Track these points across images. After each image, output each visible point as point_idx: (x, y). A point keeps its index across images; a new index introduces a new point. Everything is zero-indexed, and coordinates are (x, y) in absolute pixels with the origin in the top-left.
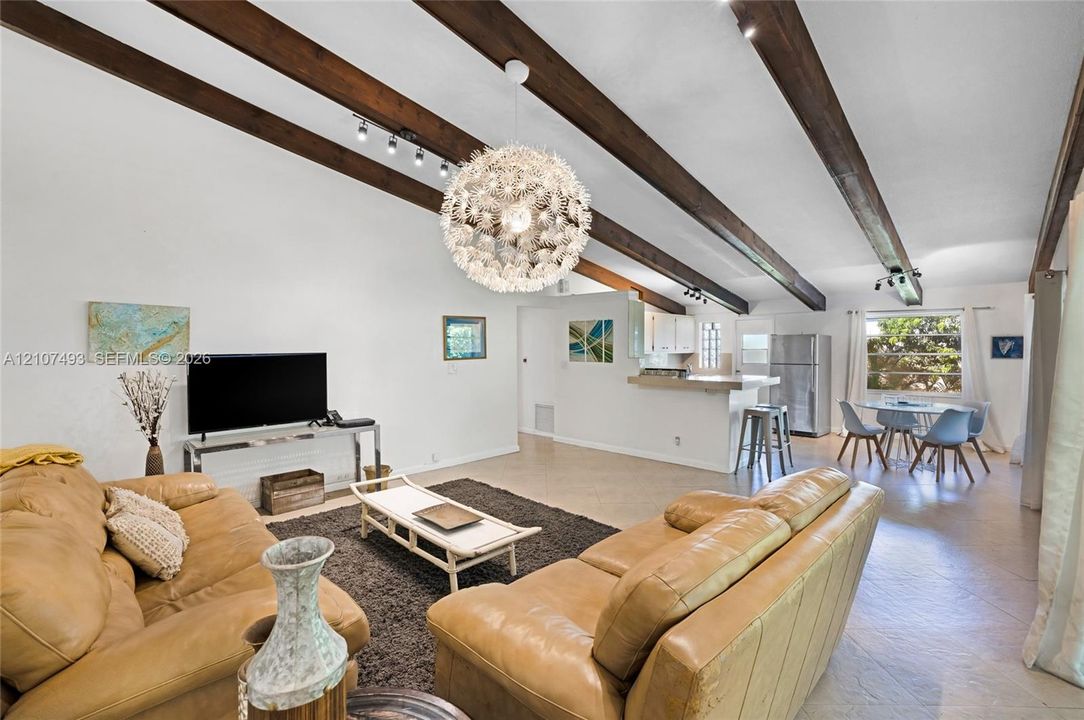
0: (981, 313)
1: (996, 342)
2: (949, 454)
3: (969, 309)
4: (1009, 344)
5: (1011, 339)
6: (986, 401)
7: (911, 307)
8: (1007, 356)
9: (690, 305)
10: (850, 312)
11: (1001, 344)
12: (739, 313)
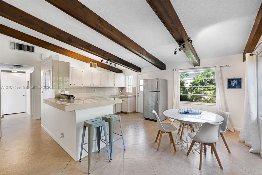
0: (223, 68)
1: (230, 81)
2: (209, 148)
3: (218, 66)
4: (235, 82)
5: (236, 79)
6: (227, 112)
7: (196, 67)
8: (234, 87)
9: (124, 70)
10: (173, 70)
11: (231, 82)
12: (138, 72)
